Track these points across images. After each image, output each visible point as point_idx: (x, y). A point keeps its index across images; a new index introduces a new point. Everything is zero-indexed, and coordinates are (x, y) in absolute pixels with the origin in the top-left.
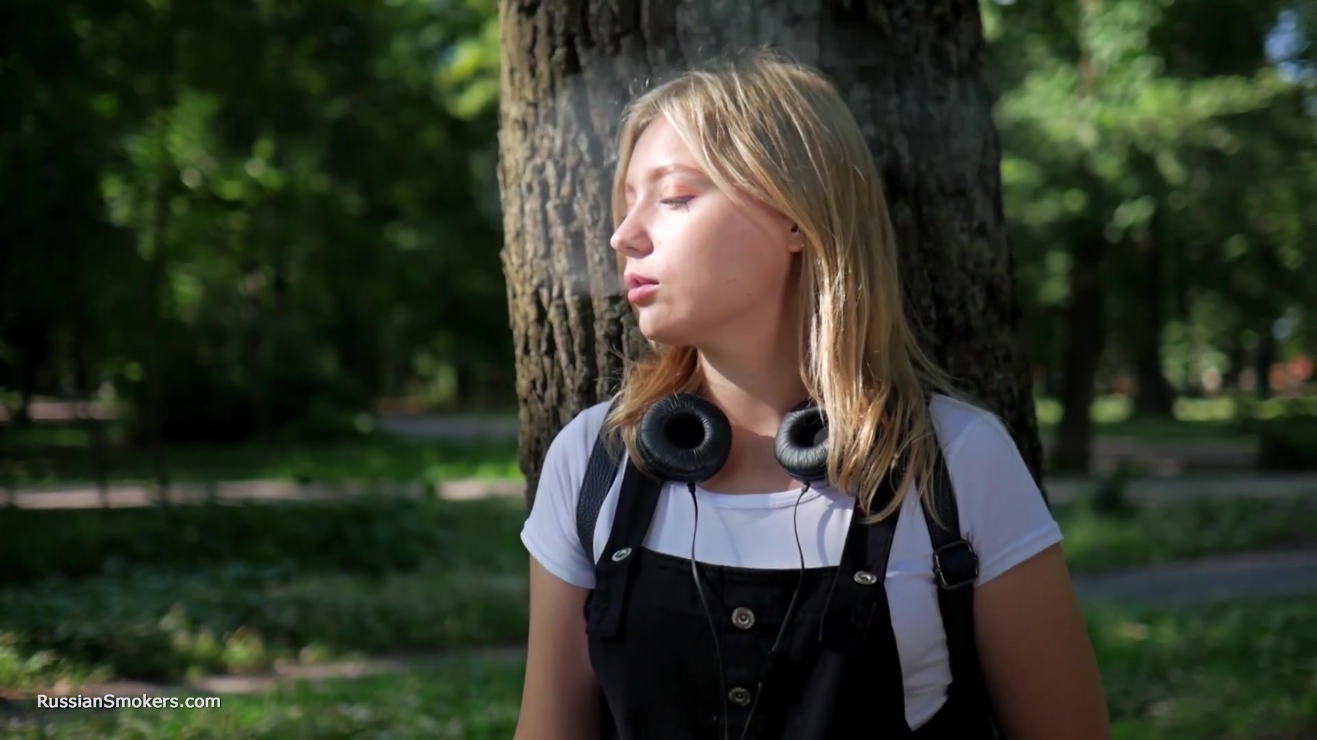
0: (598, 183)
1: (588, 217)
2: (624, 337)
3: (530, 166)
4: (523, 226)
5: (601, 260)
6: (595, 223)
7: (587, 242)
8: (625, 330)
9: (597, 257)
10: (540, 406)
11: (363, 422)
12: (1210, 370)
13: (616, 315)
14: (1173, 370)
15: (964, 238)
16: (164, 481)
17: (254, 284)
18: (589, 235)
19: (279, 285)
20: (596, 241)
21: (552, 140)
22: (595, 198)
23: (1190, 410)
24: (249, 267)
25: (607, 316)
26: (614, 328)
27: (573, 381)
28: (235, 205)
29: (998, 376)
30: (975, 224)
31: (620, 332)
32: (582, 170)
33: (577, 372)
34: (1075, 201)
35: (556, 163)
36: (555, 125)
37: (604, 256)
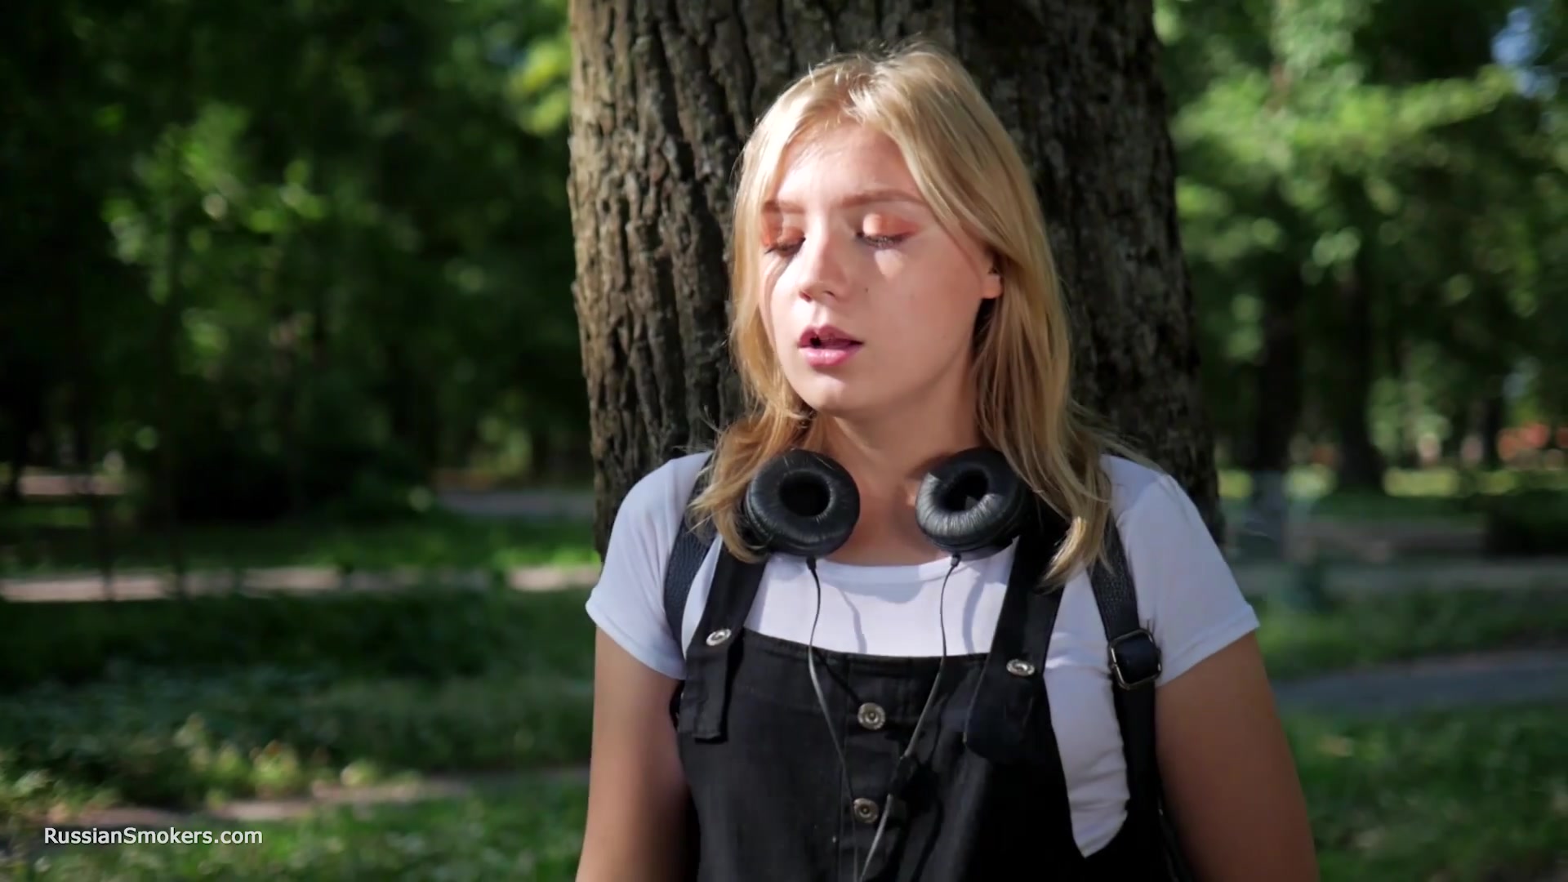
0: (688, 200)
1: (676, 240)
2: (719, 386)
3: (606, 179)
4: (598, 253)
5: (692, 294)
6: (684, 249)
7: (675, 272)
8: (721, 378)
9: (686, 290)
10: (619, 471)
11: (419, 499)
12: (1428, 435)
13: (709, 359)
14: (1383, 434)
15: (1131, 266)
16: (181, 569)
17: (289, 333)
18: (677, 262)
19: (319, 335)
20: (686, 271)
21: (633, 147)
22: (685, 219)
23: (1403, 484)
24: (283, 313)
25: (699, 361)
26: (707, 375)
27: (658, 440)
28: (265, 239)
29: (1172, 434)
30: (1145, 250)
31: (715, 380)
32: (668, 184)
33: (663, 430)
34: (1265, 233)
35: (638, 176)
36: (636, 129)
37: (695, 288)
